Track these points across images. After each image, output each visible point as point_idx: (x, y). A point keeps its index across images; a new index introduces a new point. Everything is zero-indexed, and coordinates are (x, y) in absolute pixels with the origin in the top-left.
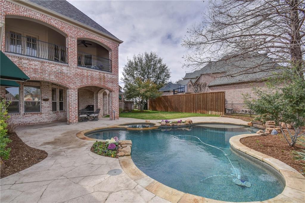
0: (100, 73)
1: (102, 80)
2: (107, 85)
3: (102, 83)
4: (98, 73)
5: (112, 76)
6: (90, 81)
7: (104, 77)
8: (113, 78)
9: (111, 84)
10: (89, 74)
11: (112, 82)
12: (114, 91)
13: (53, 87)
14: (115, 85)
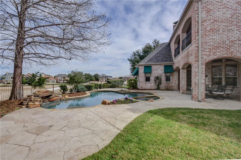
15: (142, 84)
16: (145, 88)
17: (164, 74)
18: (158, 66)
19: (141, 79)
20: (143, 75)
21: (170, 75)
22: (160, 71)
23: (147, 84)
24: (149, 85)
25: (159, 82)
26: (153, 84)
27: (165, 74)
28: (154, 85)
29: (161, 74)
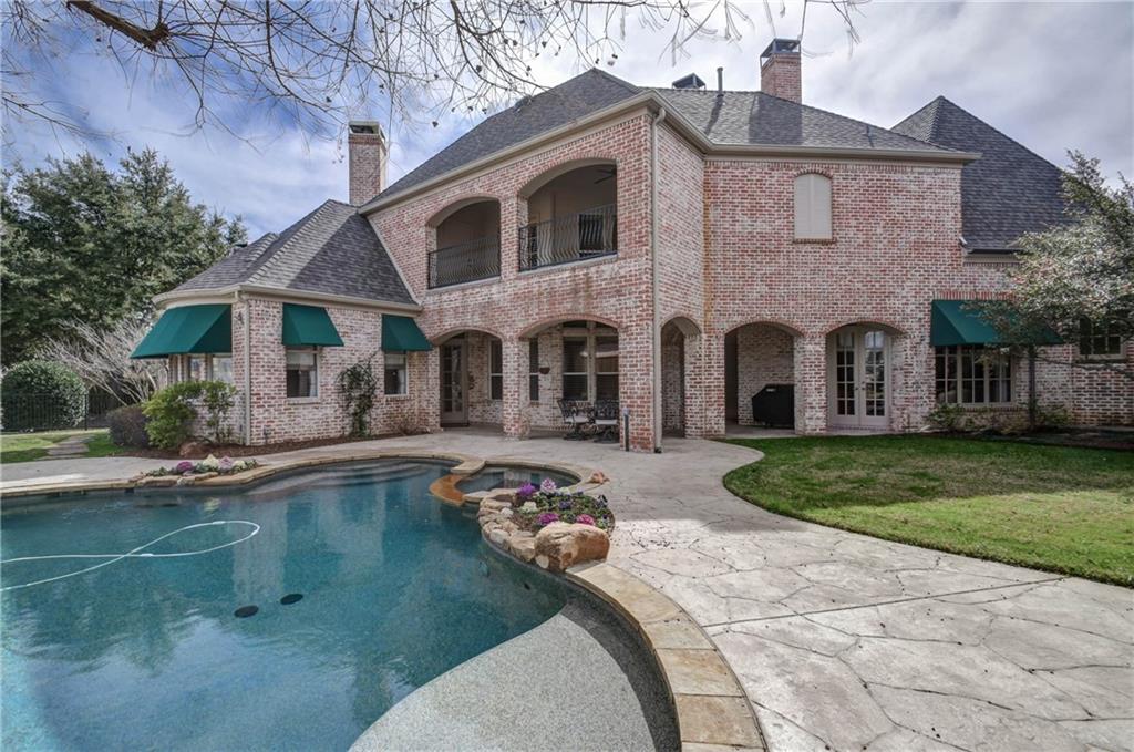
0: (573, 269)
1: (582, 294)
2: (597, 307)
3: (581, 306)
4: (567, 274)
5: (616, 269)
6: (547, 307)
7: (588, 280)
8: (622, 272)
9: (613, 300)
10: (545, 286)
11: (619, 293)
12: (627, 327)
13: (565, 334)
14: (630, 303)
15: (266, 415)
16: (287, 437)
17: (380, 357)
18: (358, 314)
19: (262, 379)
20: (272, 355)
21: (401, 362)
22: (365, 342)
23: (301, 409)
24: (311, 416)
25: (361, 397)
26: (329, 411)
27: (385, 358)
28: (338, 413)
29: (367, 355)
